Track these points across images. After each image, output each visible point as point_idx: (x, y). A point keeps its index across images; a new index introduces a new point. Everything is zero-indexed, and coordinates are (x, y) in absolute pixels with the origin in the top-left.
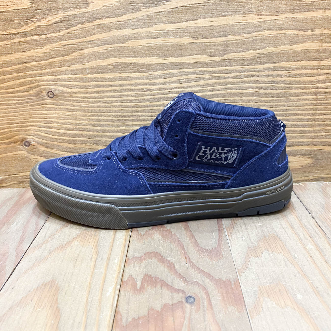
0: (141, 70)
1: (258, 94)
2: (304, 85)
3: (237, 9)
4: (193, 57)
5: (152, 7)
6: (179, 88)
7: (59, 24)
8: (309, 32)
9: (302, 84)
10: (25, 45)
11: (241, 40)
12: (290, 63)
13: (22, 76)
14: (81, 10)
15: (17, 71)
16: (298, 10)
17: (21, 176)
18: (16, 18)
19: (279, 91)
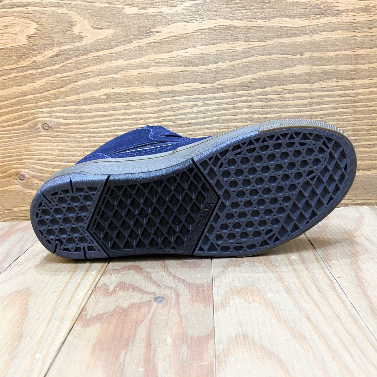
0: (134, 100)
1: (252, 120)
2: (298, 108)
3: (225, 37)
4: (185, 84)
5: (143, 38)
6: (173, 116)
7: (55, 58)
8: (298, 56)
9: (296, 107)
10: (21, 79)
11: (231, 67)
12: (282, 87)
13: (18, 109)
14: (76, 44)
15: (14, 105)
16: (285, 35)
17: (15, 212)
18: (13, 55)
19: (273, 116)
